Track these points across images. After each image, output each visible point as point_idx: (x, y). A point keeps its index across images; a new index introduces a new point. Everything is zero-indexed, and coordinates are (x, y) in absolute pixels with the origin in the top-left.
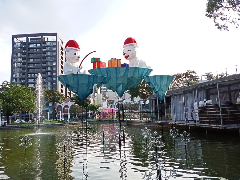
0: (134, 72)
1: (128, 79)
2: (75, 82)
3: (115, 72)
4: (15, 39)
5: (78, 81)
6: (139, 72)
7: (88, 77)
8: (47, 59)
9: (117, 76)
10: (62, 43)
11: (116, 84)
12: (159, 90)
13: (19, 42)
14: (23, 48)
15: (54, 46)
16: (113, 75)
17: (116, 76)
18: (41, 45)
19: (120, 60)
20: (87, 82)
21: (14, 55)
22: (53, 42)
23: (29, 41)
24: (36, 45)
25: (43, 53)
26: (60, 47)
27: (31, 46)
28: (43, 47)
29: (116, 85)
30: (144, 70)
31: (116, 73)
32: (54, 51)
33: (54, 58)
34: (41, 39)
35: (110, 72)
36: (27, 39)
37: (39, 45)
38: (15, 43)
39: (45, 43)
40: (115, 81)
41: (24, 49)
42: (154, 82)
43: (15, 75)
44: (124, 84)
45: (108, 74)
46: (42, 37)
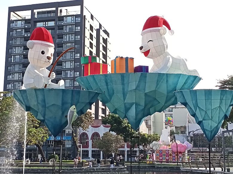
0: (157, 81)
1: (146, 94)
2: (39, 102)
3: (119, 81)
4: (12, 13)
5: (44, 101)
6: (167, 81)
7: (61, 93)
8: (65, 48)
9: (126, 90)
10: (92, 17)
11: (125, 104)
12: (204, 120)
13: (20, 18)
14: (25, 29)
15: (77, 24)
16: (118, 87)
17: (123, 89)
18: (56, 23)
19: (132, 59)
20: (61, 103)
21: (10, 42)
22: (76, 16)
23: (36, 17)
24: (47, 23)
25: (59, 38)
26: (87, 26)
27: (39, 25)
28: (58, 26)
29: (125, 107)
30: (179, 77)
31: (123, 84)
32: (76, 34)
33: (76, 46)
34: (56, 12)
35: (111, 81)
36: (33, 14)
37: (51, 24)
38: (13, 22)
39: (61, 18)
40: (122, 99)
41: (27, 30)
42: (194, 102)
43: (11, 77)
44: (139, 105)
45: (109, 87)
46: (57, 9)
